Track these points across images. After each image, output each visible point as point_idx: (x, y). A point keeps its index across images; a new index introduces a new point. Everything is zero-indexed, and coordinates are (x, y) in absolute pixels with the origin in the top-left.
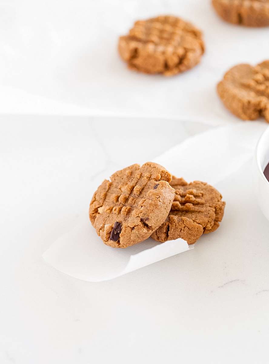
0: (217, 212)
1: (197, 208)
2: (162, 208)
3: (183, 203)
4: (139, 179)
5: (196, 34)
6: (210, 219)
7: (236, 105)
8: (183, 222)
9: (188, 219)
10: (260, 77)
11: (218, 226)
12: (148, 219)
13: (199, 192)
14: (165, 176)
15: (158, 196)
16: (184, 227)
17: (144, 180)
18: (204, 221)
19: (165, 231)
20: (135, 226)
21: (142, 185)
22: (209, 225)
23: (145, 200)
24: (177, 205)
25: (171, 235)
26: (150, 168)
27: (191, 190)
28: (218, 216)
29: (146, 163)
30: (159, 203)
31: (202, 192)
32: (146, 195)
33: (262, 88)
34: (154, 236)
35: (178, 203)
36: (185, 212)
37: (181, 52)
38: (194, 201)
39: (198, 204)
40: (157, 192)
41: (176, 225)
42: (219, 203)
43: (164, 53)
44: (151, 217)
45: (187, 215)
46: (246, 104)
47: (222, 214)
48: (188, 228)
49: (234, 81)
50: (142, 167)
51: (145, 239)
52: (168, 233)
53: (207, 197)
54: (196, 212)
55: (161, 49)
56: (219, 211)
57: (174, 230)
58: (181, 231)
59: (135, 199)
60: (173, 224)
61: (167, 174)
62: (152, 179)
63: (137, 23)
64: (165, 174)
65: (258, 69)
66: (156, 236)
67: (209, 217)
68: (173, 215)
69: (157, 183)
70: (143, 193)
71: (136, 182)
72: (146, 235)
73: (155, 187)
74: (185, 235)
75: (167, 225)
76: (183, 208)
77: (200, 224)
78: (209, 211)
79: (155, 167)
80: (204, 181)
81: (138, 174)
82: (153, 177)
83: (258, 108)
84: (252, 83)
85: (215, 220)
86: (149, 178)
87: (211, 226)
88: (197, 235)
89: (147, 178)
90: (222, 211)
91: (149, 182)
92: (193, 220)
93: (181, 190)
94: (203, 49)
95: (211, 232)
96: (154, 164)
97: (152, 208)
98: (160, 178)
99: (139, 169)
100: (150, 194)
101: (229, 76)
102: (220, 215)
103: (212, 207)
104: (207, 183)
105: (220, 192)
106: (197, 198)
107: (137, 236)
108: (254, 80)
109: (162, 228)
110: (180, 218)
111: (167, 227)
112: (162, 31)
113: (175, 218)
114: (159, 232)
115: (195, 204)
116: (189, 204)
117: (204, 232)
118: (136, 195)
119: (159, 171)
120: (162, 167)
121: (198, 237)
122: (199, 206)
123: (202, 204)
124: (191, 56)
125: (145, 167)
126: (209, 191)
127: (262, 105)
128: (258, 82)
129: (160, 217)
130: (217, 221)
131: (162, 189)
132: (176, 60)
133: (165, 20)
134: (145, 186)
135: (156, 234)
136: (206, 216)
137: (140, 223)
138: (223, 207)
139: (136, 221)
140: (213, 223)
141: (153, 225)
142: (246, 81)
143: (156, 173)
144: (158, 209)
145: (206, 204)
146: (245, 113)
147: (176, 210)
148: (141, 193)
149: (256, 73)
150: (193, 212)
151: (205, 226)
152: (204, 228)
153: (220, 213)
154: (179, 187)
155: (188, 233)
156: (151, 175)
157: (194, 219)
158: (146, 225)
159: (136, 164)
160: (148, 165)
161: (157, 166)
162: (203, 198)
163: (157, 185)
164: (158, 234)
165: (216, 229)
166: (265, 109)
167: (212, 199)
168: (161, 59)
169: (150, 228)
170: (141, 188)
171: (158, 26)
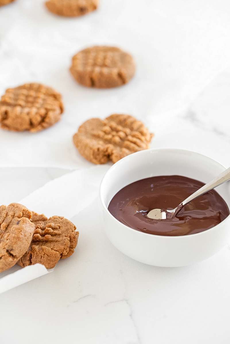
0: (72, 240)
1: (54, 238)
2: (24, 240)
3: (43, 235)
4: (5, 218)
5: (55, 97)
6: (66, 246)
7: (88, 152)
8: (43, 250)
9: (47, 248)
10: (107, 128)
11: (73, 252)
12: (12, 250)
13: (57, 225)
14: (26, 213)
15: (20, 230)
16: (44, 255)
17: (9, 218)
18: (60, 248)
19: (28, 259)
20: (2, 256)
21: (8, 222)
22: (65, 252)
23: (10, 234)
24: (38, 237)
25: (34, 261)
26: (14, 208)
27: (50, 224)
28: (72, 244)
29: (11, 204)
30: (21, 236)
31: (59, 225)
32: (10, 230)
33: (109, 137)
34: (20, 264)
35: (39, 235)
36: (45, 242)
37: (43, 112)
38: (52, 232)
39: (56, 235)
40: (19, 227)
41: (37, 254)
42: (73, 233)
43: (28, 114)
44: (15, 248)
45: (47, 244)
46: (96, 150)
47: (76, 242)
48: (47, 255)
49: (86, 133)
50: (8, 208)
51: (11, 266)
52: (31, 260)
53: (63, 229)
54: (54, 241)
55: (26, 110)
56: (73, 240)
57: (35, 257)
58: (41, 258)
59: (2, 234)
60: (35, 253)
61: (27, 212)
62: (15, 217)
63: (7, 91)
64: (26, 212)
65: (106, 122)
66: (22, 263)
67: (65, 245)
68: (35, 245)
69: (20, 219)
70: (9, 229)
71: (3, 220)
72: (12, 263)
73: (18, 224)
74: (45, 261)
75: (30, 254)
76: (43, 239)
77: (57, 251)
78: (65, 240)
79: (18, 207)
80: (61, 216)
81: (4, 214)
82: (16, 215)
83: (107, 153)
84: (101, 134)
85: (70, 247)
86: (13, 216)
87: (67, 253)
88: (55, 260)
89: (11, 216)
90: (75, 239)
91: (13, 220)
92: (52, 249)
93: (42, 224)
94: (62, 110)
95: (67, 257)
96: (17, 204)
97: (15, 240)
98: (22, 215)
99: (5, 209)
100: (14, 229)
101: (82, 129)
102: (74, 243)
103: (67, 237)
104: (64, 217)
105: (74, 224)
106: (55, 230)
107: (5, 264)
108: (102, 131)
109: (26, 256)
110: (41, 247)
111: (30, 255)
112: (27, 96)
113: (36, 247)
114: (23, 260)
115: (53, 235)
116: (48, 235)
117: (61, 258)
118: (3, 231)
119: (21, 210)
120: (23, 206)
121: (56, 262)
122: (56, 236)
123: (59, 235)
124: (51, 114)
125: (9, 208)
126: (65, 224)
127: (109, 151)
128: (106, 133)
129: (22, 247)
130: (71, 248)
131: (23, 225)
132: (39, 119)
133: (30, 87)
134: (10, 222)
135: (22, 262)
136: (62, 244)
137: (6, 254)
138: (76, 236)
139: (3, 252)
140: (68, 250)
141: (17, 254)
142: (95, 132)
143: (18, 212)
144: (21, 241)
145: (63, 235)
146: (96, 158)
147: (38, 241)
148: (7, 229)
149: (105, 125)
150: (51, 241)
151: (61, 253)
152: (61, 255)
153: (74, 241)
154: (40, 222)
155: (47, 259)
156: (15, 214)
157: (52, 247)
158: (11, 255)
159: (3, 205)
160: (12, 205)
161: (19, 206)
162: (60, 230)
163: (19, 222)
164: (24, 261)
165: (71, 254)
166: (112, 154)
167: (67, 230)
168: (27, 118)
169: (15, 257)
170: (6, 224)
171: (25, 92)
